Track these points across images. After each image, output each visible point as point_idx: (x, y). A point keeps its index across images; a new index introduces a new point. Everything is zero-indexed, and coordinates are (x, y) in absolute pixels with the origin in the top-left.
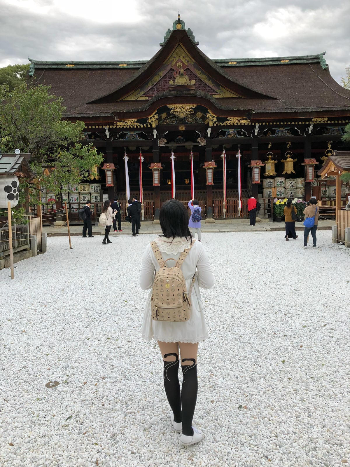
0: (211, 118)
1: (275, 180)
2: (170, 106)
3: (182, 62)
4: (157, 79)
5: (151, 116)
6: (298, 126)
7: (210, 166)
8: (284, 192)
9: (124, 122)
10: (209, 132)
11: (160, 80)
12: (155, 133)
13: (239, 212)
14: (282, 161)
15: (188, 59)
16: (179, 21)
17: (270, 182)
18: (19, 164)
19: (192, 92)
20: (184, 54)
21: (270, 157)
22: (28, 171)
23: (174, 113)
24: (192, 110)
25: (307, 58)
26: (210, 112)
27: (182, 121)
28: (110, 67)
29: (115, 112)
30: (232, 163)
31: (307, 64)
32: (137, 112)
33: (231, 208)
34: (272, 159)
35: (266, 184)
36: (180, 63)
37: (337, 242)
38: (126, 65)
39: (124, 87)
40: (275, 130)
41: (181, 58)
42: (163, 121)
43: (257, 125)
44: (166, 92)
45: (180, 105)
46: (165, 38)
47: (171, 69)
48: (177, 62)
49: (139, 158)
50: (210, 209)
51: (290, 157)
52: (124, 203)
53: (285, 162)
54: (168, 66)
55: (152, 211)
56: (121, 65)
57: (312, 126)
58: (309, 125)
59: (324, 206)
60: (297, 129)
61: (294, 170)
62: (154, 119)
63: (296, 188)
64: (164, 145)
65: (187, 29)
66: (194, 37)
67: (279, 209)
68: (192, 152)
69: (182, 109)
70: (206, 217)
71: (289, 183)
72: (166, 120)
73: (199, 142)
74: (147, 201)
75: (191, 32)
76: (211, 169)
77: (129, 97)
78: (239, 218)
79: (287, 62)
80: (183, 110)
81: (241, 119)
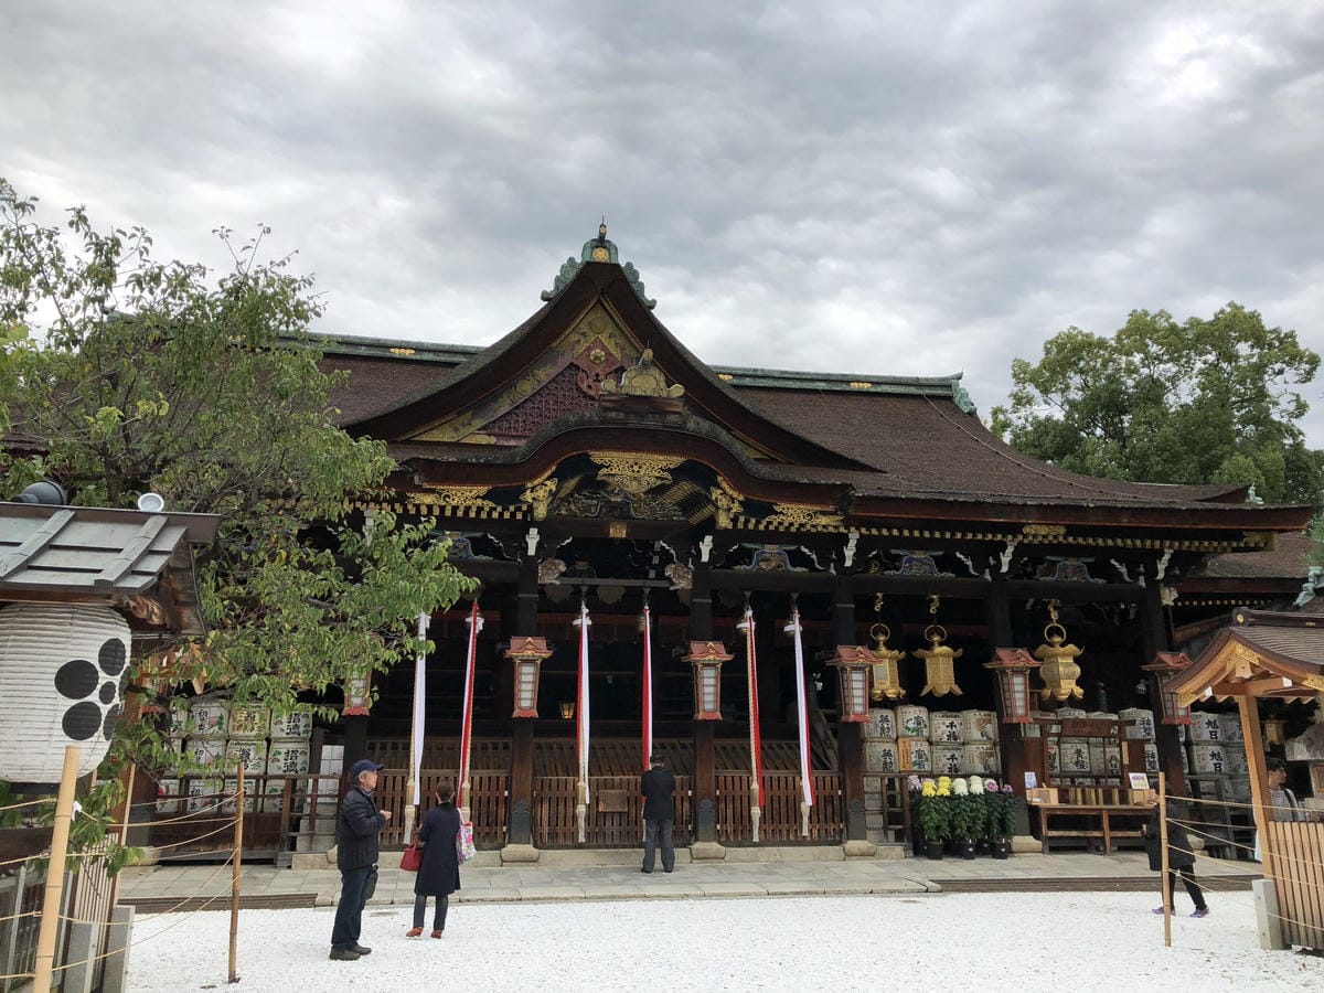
0: (723, 502)
1: (899, 713)
2: (598, 457)
3: (604, 348)
4: (527, 388)
5: (536, 482)
6: (965, 547)
7: (708, 656)
8: (929, 756)
9: (440, 494)
10: (706, 546)
11: (538, 393)
12: (533, 539)
13: (806, 820)
14: (920, 653)
15: (622, 341)
16: (601, 242)
17: (885, 719)
18: (165, 558)
19: (672, 418)
20: (610, 328)
21: (882, 638)
22: (177, 602)
23: (610, 480)
24: (666, 474)
25: (917, 383)
26: (724, 485)
27: (621, 512)
28: (363, 351)
29: (418, 459)
30: (775, 651)
31: (920, 396)
32: (493, 465)
33: (776, 805)
34: (889, 646)
35: (872, 726)
36: (598, 352)
37: (1281, 945)
38: (413, 352)
39: (424, 400)
40: (901, 557)
41: (603, 339)
42: (558, 506)
43: (854, 537)
44: (590, 413)
45: (630, 456)
46: (558, 280)
47: (572, 364)
48: (589, 349)
49: (470, 620)
50: (706, 805)
51: (941, 644)
52: (399, 779)
53: (929, 657)
54: (563, 354)
55: (502, 811)
56: (397, 351)
57: (1010, 550)
58: (1003, 547)
59: (1064, 806)
60: (962, 557)
61: (956, 683)
62: (542, 491)
63: (964, 744)
64: (556, 579)
65: (623, 265)
66: (642, 286)
67: (934, 815)
68: (647, 607)
69: (636, 468)
70: (695, 835)
71: (941, 724)
72: (569, 502)
73: (669, 579)
74: (486, 773)
75: (636, 275)
76: (714, 665)
77: (434, 432)
78: (801, 842)
79: (866, 386)
80: (638, 472)
81: (815, 513)
